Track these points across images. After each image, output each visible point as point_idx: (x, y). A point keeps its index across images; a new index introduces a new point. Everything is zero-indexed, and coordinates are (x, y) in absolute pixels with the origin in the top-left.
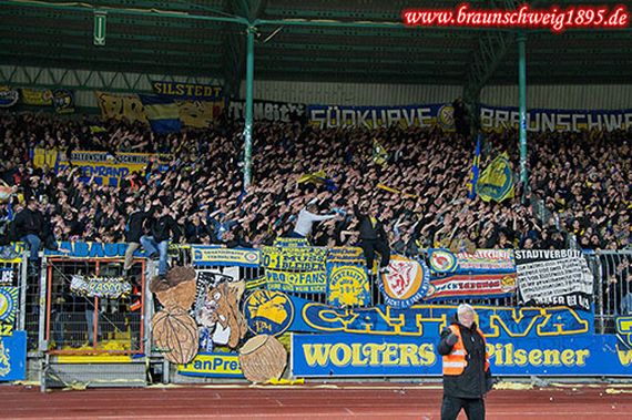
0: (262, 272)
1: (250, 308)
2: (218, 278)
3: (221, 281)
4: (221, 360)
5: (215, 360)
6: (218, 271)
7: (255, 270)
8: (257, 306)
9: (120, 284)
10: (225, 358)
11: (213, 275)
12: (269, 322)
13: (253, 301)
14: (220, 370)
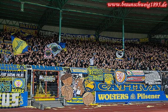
0: (88, 75)
1: (85, 85)
2: (77, 77)
3: (78, 77)
4: (78, 99)
5: (77, 99)
6: (77, 75)
7: (86, 74)
8: (87, 84)
9: (52, 78)
10: (79, 99)
11: (76, 76)
12: (90, 89)
13: (86, 83)
14: (78, 102)
